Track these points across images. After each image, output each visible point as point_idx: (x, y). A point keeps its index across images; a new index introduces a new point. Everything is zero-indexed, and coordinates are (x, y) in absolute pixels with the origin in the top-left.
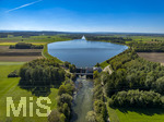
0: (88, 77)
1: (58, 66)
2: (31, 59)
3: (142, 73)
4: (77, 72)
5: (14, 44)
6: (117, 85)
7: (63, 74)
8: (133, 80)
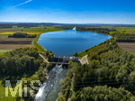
3: (116, 65)
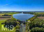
0: (24, 24)
1: (15, 21)
2: (8, 19)
4: (21, 22)
5: (3, 15)
6: (32, 26)
7: (17, 23)
8: (36, 24)
